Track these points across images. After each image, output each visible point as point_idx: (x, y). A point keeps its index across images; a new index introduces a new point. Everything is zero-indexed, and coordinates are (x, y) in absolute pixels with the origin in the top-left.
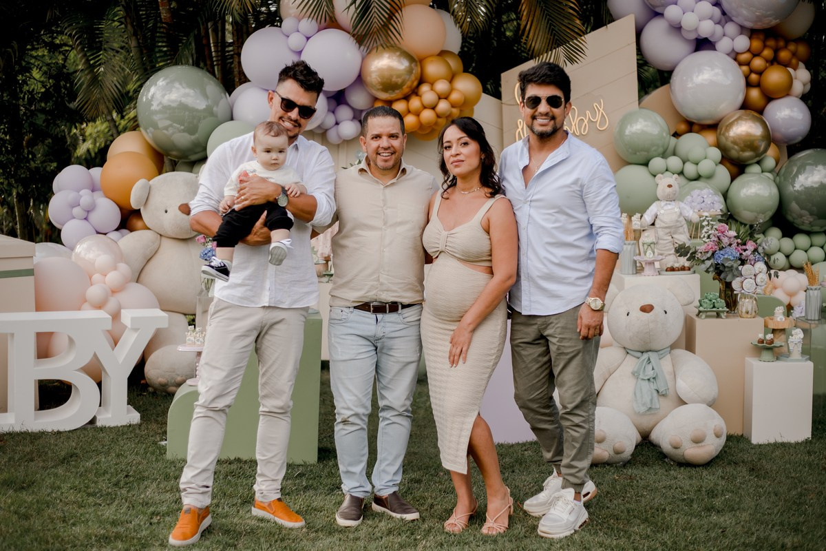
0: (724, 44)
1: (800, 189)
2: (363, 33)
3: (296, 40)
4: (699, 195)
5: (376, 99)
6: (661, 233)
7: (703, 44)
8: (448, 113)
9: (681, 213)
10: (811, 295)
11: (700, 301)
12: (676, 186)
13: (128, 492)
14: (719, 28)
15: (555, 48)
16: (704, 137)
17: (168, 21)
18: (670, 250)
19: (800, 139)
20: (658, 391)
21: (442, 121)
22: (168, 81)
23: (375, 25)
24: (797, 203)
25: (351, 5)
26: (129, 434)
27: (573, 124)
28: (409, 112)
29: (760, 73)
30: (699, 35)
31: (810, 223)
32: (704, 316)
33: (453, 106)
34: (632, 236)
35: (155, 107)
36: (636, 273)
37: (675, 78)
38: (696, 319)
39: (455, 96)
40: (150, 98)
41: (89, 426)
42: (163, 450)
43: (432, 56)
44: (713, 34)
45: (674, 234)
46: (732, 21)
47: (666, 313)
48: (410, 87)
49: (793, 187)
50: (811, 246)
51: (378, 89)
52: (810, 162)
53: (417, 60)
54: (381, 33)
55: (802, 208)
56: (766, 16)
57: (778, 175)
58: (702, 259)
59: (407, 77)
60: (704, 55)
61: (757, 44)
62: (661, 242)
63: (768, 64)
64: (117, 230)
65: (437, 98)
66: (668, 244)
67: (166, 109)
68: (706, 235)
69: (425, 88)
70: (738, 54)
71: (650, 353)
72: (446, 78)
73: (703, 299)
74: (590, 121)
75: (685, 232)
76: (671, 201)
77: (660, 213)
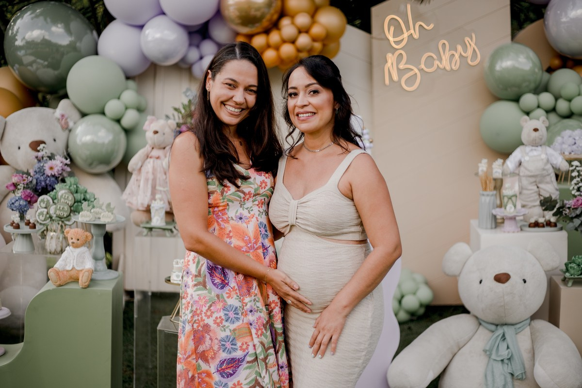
4: (570, 137)
5: (237, 34)
6: (525, 182)
8: (308, 48)
9: (548, 161)
11: (566, 265)
12: (543, 130)
16: (578, 73)
18: (534, 201)
20: (512, 375)
22: (33, 15)
27: (443, 58)
28: (268, 46)
32: (570, 284)
33: (314, 40)
34: (492, 185)
35: (19, 43)
36: (496, 227)
37: (549, 13)
38: (562, 287)
39: (316, 30)
40: (15, 33)
45: (540, 183)
47: (525, 281)
48: (270, 20)
51: (238, 24)
58: (570, 216)
59: (267, 10)
62: (525, 192)
65: (297, 31)
66: (533, 195)
68: (576, 187)
69: (285, 22)
71: (505, 328)
72: (308, 12)
73: (570, 263)
74: (461, 55)
75: (552, 182)
76: (537, 146)
77: (525, 160)
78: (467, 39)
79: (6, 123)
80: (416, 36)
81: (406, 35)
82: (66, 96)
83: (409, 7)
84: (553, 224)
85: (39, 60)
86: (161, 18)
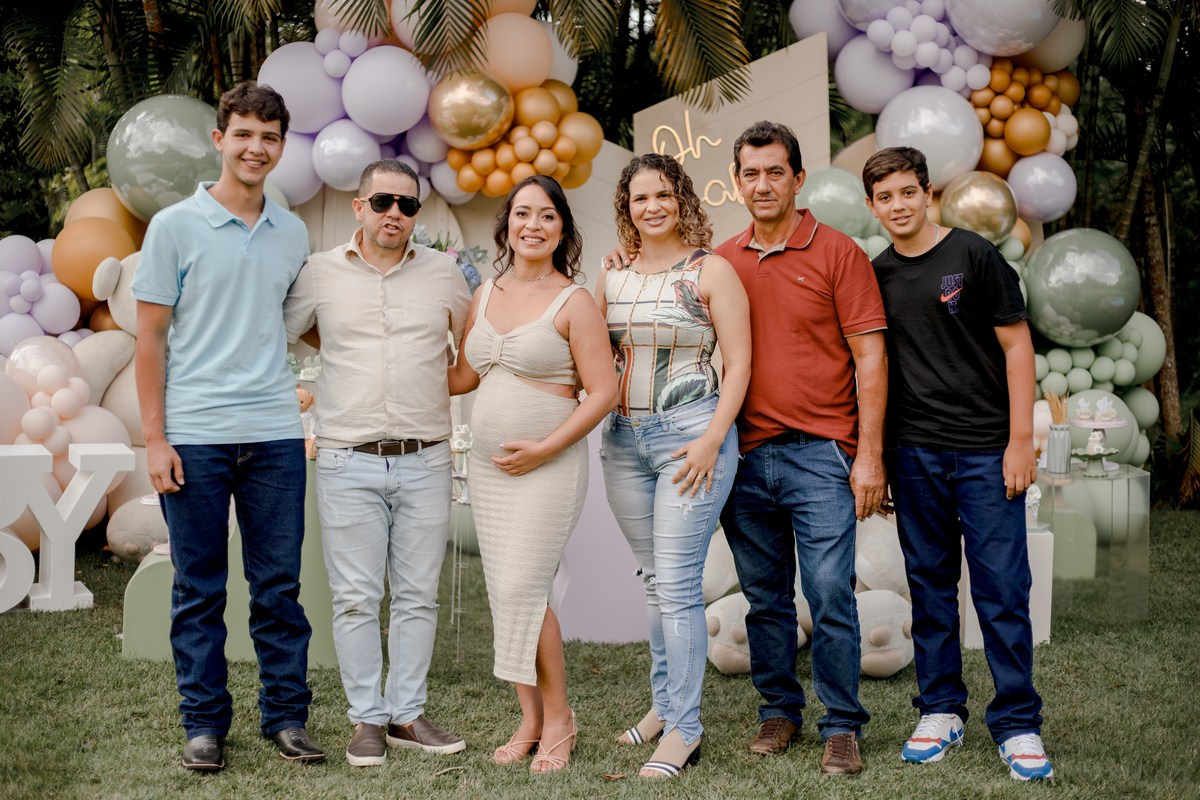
0: (953, 77)
1: (1056, 286)
2: (432, 53)
3: (334, 61)
5: (450, 148)
7: (923, 76)
8: (553, 169)
10: (1056, 436)
13: (59, 704)
14: (945, 54)
15: (706, 81)
17: (156, 30)
19: (1060, 214)
22: (152, 116)
23: (449, 41)
24: (1053, 306)
25: (413, 11)
26: (75, 622)
28: (496, 167)
29: (1005, 120)
30: (917, 64)
31: (1071, 334)
33: (560, 160)
35: (132, 153)
37: (882, 123)
39: (562, 146)
40: (125, 140)
41: (19, 611)
42: (117, 646)
43: (531, 87)
44: (937, 63)
46: (965, 43)
48: (499, 131)
49: (1048, 282)
50: (1073, 367)
51: (453, 134)
52: (1072, 247)
53: (510, 93)
54: (458, 54)
55: (1059, 313)
56: (1013, 38)
57: (1026, 265)
59: (494, 117)
60: (925, 92)
61: (1000, 78)
63: (1016, 107)
64: (75, 329)
65: (536, 147)
67: (148, 157)
69: (520, 133)
70: (973, 91)
72: (550, 120)
79: (121, 269)
80: (696, 157)
81: (682, 154)
83: (686, 114)
86: (343, 125)
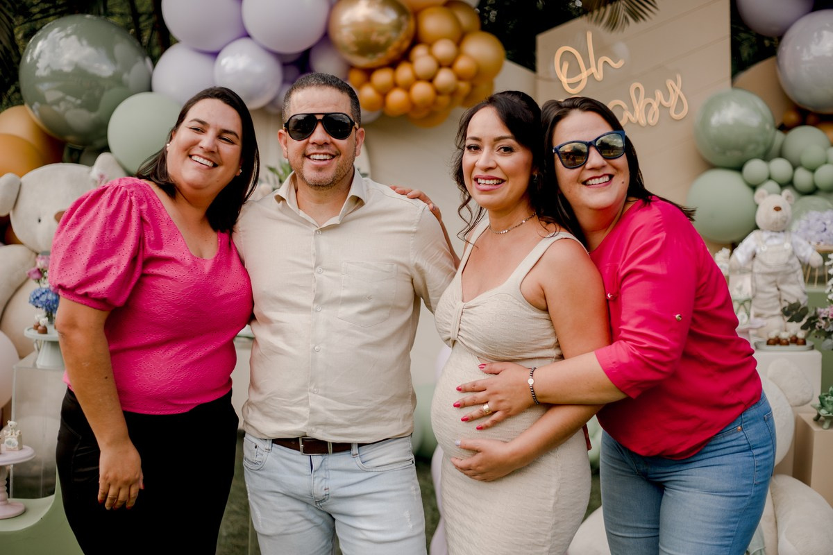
4: (818, 220)
5: (351, 67)
6: (761, 282)
8: (452, 88)
9: (793, 253)
11: (821, 399)
12: (787, 210)
15: (611, 3)
16: (824, 131)
18: (774, 308)
21: (443, 100)
27: (637, 107)
28: (395, 85)
32: (826, 425)
33: (460, 78)
35: (41, 72)
37: (784, 48)
38: (815, 429)
39: (462, 64)
40: (35, 58)
43: (432, 6)
48: (398, 49)
51: (353, 53)
53: (410, 12)
58: (827, 330)
59: (393, 35)
62: (760, 295)
65: (436, 65)
66: (772, 300)
67: (56, 75)
69: (420, 52)
72: (451, 39)
73: (827, 396)
74: (661, 105)
75: (798, 281)
76: (779, 232)
77: (761, 251)
78: (670, 83)
79: (20, 186)
80: (599, 76)
81: (584, 75)
82: (106, 149)
83: (590, 36)
84: (801, 341)
85: (69, 98)
86: (243, 44)
